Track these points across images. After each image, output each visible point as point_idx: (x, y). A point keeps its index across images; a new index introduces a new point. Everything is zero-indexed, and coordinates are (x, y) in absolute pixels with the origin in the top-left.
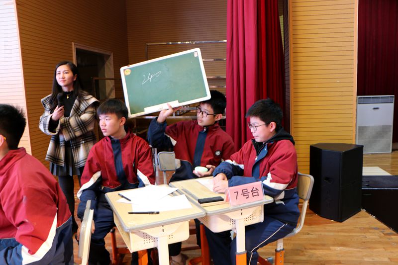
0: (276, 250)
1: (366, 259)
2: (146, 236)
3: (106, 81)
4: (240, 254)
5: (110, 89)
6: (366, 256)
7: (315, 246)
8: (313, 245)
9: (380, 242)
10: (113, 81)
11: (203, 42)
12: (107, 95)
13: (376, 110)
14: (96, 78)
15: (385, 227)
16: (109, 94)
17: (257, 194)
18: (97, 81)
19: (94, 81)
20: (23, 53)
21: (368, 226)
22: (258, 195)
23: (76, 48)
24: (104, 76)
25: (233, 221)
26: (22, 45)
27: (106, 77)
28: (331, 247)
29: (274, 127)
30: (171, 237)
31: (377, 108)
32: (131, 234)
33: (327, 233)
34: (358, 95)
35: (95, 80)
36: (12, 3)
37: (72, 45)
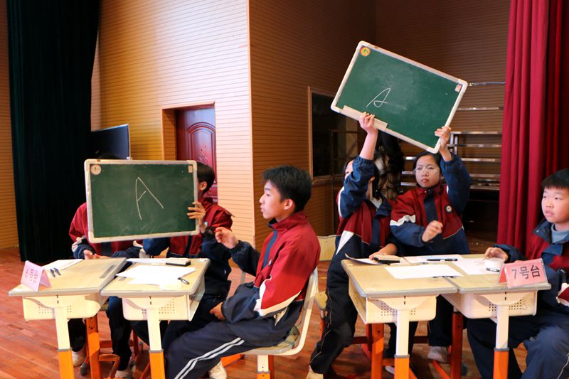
2: (385, 307)
3: (347, 134)
4: (500, 350)
5: (351, 146)
10: (356, 135)
11: (484, 83)
12: (347, 152)
14: (335, 131)
16: (350, 152)
17: (537, 274)
18: (336, 134)
19: (332, 135)
20: (253, 100)
22: (539, 275)
23: (313, 94)
24: (345, 128)
25: (494, 307)
26: (253, 91)
27: (347, 129)
30: (413, 313)
32: (367, 302)
35: (334, 133)
36: (246, 46)
37: (307, 89)
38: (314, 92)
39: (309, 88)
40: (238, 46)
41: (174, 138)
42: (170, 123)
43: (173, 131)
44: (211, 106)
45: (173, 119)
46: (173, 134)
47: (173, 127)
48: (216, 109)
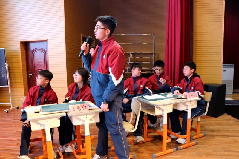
0: (197, 122)
1: (230, 129)
4: (189, 119)
6: (230, 128)
7: (208, 125)
8: (207, 125)
9: (235, 124)
13: (225, 72)
15: (236, 119)
20: (66, 39)
21: (228, 119)
26: (66, 35)
28: (215, 126)
29: (193, 71)
31: (225, 71)
32: (156, 108)
33: (211, 121)
34: (223, 63)
36: (63, 16)
37: (81, 35)
38: (84, 36)
39: (82, 34)
40: (59, 16)
41: (25, 55)
42: (23, 48)
43: (24, 51)
44: (46, 41)
45: (24, 46)
46: (25, 53)
47: (24, 50)
48: (48, 42)
